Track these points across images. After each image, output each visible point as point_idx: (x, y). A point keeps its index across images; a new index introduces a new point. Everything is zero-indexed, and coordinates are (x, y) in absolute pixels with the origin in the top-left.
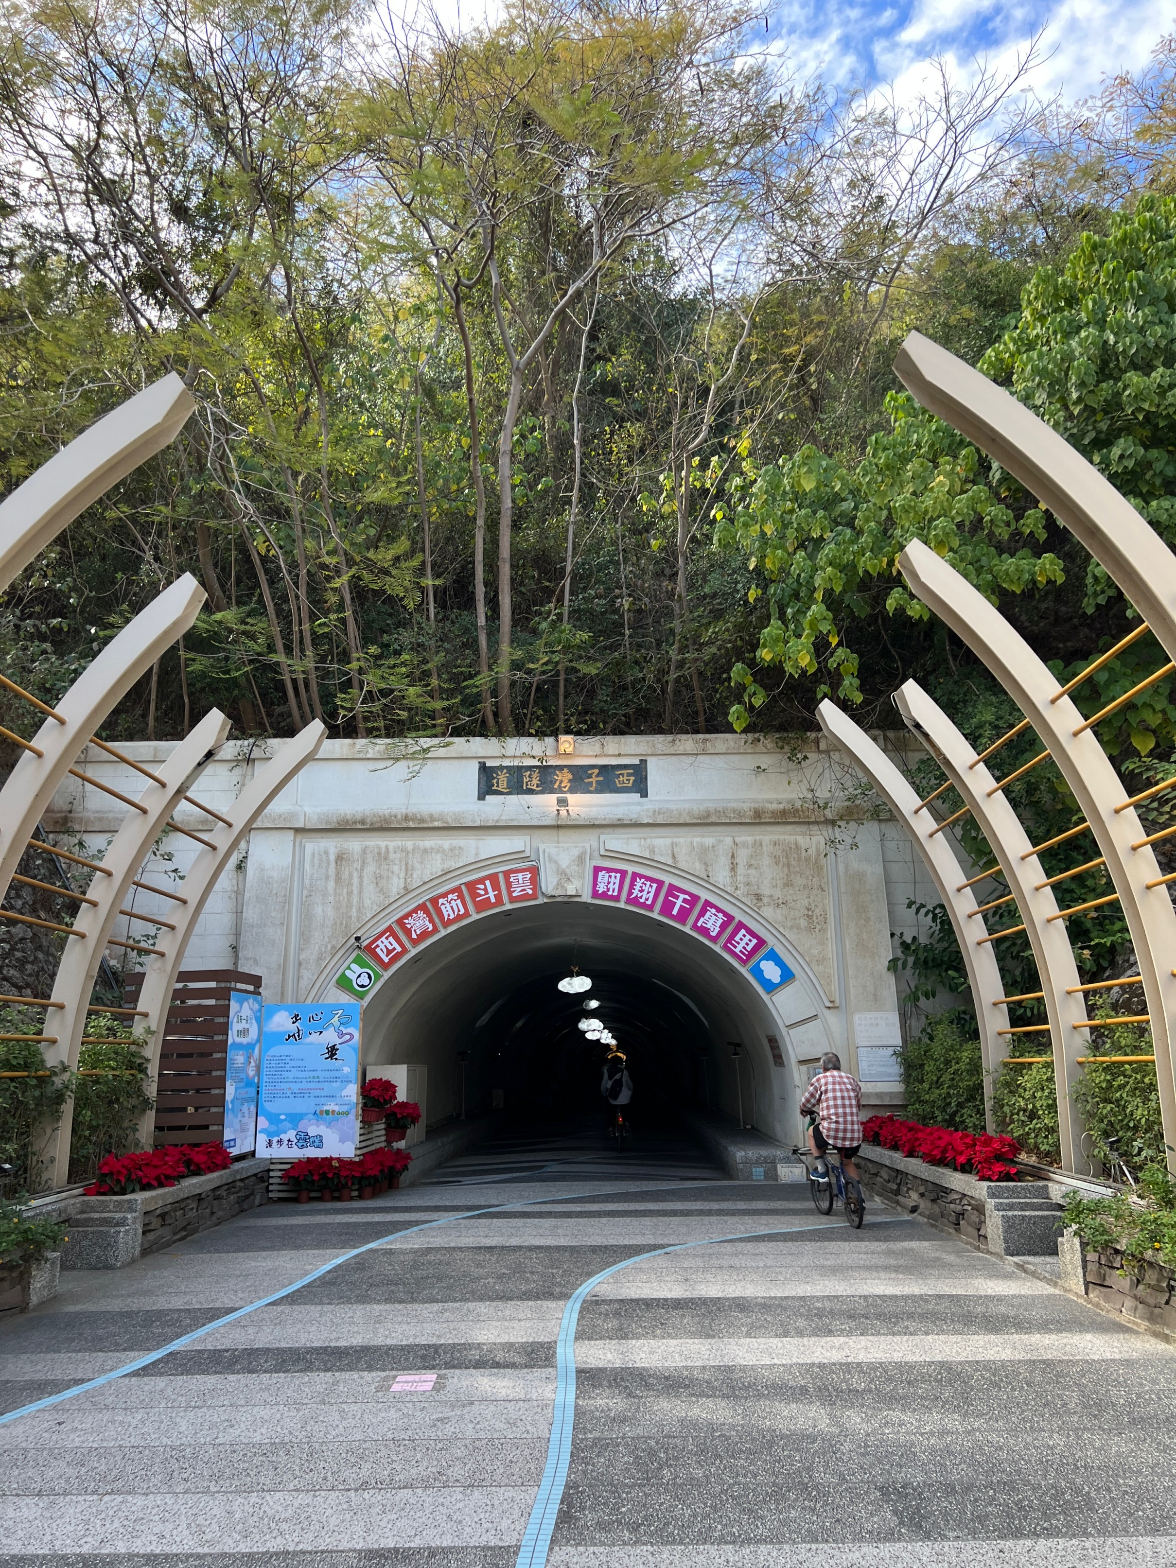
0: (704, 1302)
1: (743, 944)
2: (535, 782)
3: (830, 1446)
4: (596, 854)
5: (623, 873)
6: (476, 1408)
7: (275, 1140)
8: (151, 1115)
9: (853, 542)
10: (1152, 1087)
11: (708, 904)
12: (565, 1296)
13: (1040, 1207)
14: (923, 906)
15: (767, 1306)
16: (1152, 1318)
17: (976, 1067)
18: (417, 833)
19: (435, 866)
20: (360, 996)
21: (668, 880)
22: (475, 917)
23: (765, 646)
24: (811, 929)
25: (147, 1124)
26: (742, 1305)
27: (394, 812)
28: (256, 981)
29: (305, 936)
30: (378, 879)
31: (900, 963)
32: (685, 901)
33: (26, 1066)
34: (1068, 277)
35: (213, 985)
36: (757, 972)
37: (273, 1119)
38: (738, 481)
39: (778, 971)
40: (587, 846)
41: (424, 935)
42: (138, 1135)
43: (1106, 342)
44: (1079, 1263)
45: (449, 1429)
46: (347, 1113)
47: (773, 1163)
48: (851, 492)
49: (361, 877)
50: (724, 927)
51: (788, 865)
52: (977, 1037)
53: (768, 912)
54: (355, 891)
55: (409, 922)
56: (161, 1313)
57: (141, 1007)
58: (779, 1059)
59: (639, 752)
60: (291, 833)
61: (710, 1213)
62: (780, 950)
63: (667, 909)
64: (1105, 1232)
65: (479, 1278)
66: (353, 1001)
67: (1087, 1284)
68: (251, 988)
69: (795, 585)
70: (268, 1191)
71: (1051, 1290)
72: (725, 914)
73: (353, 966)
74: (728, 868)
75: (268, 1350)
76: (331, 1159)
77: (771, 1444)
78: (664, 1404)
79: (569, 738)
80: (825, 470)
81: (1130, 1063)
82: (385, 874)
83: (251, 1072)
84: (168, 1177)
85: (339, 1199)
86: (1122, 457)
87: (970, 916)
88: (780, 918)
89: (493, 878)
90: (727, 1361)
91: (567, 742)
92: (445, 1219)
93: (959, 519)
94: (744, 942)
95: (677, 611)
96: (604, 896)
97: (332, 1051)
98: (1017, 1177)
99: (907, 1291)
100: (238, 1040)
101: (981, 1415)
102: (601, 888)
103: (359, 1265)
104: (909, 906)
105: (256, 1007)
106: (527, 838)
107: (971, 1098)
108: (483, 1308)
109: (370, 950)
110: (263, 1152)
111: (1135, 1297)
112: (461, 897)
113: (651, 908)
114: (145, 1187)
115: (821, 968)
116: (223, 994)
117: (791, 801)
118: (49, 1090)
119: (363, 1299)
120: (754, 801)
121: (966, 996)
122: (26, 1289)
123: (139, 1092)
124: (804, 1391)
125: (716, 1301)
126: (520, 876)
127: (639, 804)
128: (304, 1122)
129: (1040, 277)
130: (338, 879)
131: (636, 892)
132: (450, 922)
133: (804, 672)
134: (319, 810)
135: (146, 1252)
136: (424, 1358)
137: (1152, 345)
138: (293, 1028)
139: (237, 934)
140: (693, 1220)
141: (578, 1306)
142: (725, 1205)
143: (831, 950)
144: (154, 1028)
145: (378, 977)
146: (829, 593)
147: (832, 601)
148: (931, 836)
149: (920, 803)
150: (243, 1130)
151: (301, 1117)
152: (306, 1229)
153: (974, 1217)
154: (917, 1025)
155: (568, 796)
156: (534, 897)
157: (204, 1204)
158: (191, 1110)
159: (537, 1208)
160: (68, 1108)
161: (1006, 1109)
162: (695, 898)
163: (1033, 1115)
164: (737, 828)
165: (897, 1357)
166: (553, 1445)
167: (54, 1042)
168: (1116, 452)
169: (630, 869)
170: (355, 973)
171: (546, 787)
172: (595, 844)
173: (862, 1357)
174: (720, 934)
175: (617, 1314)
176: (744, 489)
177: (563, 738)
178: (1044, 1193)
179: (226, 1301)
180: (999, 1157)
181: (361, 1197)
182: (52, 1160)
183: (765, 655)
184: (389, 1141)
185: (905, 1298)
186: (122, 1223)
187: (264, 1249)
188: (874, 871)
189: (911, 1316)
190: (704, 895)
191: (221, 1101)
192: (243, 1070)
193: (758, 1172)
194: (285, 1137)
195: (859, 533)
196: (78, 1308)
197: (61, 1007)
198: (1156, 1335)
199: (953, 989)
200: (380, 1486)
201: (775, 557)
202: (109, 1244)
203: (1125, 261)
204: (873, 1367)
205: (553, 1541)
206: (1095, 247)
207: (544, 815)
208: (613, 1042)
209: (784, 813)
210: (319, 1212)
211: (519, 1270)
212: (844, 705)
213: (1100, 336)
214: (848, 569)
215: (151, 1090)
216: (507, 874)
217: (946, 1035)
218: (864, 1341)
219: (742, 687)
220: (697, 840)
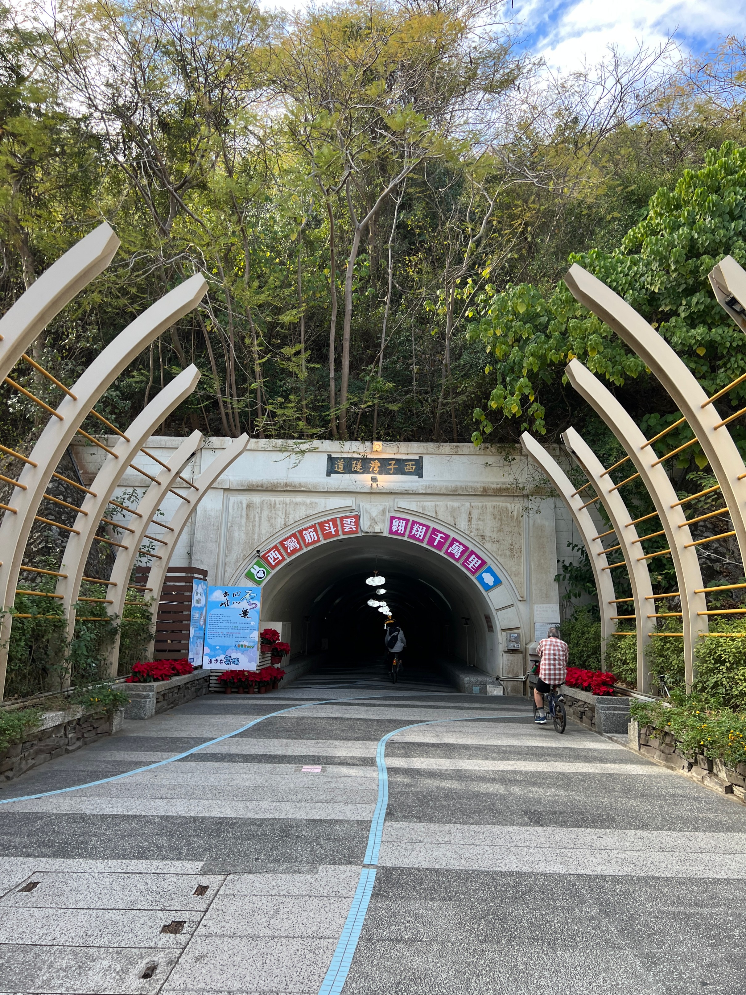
0: (447, 745)
1: (473, 563)
2: (359, 467)
3: (503, 798)
4: (392, 509)
5: (407, 521)
6: (343, 779)
7: (213, 659)
8: (153, 642)
9: (545, 343)
10: (682, 650)
11: (454, 540)
12: (378, 740)
13: (623, 709)
14: (576, 546)
15: (478, 748)
16: (667, 760)
17: (598, 636)
18: (291, 494)
19: (302, 512)
20: (259, 583)
21: (432, 525)
22: (323, 542)
23: (493, 400)
24: (512, 556)
25: (151, 647)
26: (466, 747)
27: (279, 481)
28: (204, 573)
29: (228, 548)
30: (270, 518)
31: (561, 577)
32: (441, 537)
33: (100, 616)
34: (676, 193)
35: (183, 575)
36: (481, 580)
37: (212, 648)
38: (482, 297)
39: (492, 579)
40: (387, 504)
41: (295, 551)
42: (147, 653)
43: (692, 237)
44: (637, 735)
45: (333, 785)
46: (253, 647)
47: (485, 685)
48: (546, 311)
49: (260, 517)
50: (463, 553)
51: (501, 520)
52: (599, 620)
53: (488, 546)
54: (257, 525)
55: (287, 543)
56: (178, 739)
57: (148, 586)
58: (491, 628)
59: (418, 452)
60: (222, 491)
61: (449, 708)
62: (494, 568)
63: (431, 541)
64: (647, 718)
65: (332, 731)
66: (254, 586)
67: (640, 745)
68: (202, 577)
69: (512, 364)
70: (209, 687)
71: (622, 748)
72: (464, 546)
73: (255, 566)
74: (467, 520)
75: (238, 755)
76: (244, 671)
77: (477, 796)
78: (429, 781)
79: (380, 443)
80: (533, 297)
81: (673, 637)
82: (274, 516)
83: (202, 623)
84: (166, 675)
85: (247, 693)
86: (697, 303)
87: (599, 555)
88: (495, 549)
89: (334, 521)
90: (458, 768)
91: (378, 445)
92: (308, 704)
93: (604, 335)
94: (474, 562)
95: (444, 372)
96: (396, 533)
97: (245, 613)
98: (614, 694)
99: (549, 745)
100: (196, 605)
101: (573, 791)
102: (394, 529)
103: (270, 722)
104: (568, 546)
105: (205, 587)
106: (354, 499)
107: (595, 653)
108: (337, 743)
109: (265, 558)
110: (207, 666)
111: (660, 750)
112: (316, 530)
113: (422, 541)
114: (156, 680)
115: (517, 579)
116: (190, 580)
117: (504, 483)
118: (109, 628)
119: (277, 737)
120: (483, 482)
121: (595, 597)
122: (111, 724)
123: (147, 631)
124: (493, 780)
125: (452, 745)
126: (349, 520)
127: (417, 482)
128: (230, 650)
129: (659, 194)
130: (248, 517)
131: (414, 532)
132: (309, 544)
133: (514, 415)
134: (237, 478)
135: (157, 713)
136: (313, 760)
137: (718, 241)
138: (224, 600)
139: (191, 546)
140: (441, 710)
141: (384, 744)
142: (457, 705)
143: (523, 568)
144: (155, 597)
145: (269, 573)
146: (530, 371)
147: (531, 376)
148: (580, 509)
149: (575, 491)
150: (197, 654)
151: (227, 648)
152: (236, 706)
153: (589, 714)
154: (569, 612)
155: (378, 476)
156: (356, 532)
157: (181, 691)
158: (169, 641)
159: (356, 701)
160: (118, 637)
161: (612, 659)
162: (447, 537)
163: (625, 663)
164: (472, 498)
165: (539, 769)
166: (380, 793)
167: (111, 603)
168: (694, 300)
169: (411, 518)
170: (257, 571)
171: (365, 470)
172: (392, 504)
173: (522, 769)
174: (460, 557)
175: (404, 748)
176: (486, 301)
177: (376, 443)
178: (626, 702)
179: (208, 735)
180: (605, 683)
181: (259, 692)
182: (111, 664)
183: (493, 405)
184: (273, 663)
185: (547, 748)
186: (147, 697)
187: (217, 714)
188: (549, 524)
189: (549, 755)
190: (452, 535)
191: (187, 637)
192: (198, 621)
193: (476, 689)
194: (219, 658)
195: (548, 337)
196: (135, 735)
197: (115, 585)
198: (668, 767)
199: (590, 593)
200: (306, 801)
201: (501, 349)
202: (142, 707)
203: (708, 187)
204: (527, 773)
205: (385, 820)
206: (692, 178)
207: (364, 486)
208: (390, 614)
209: (500, 490)
210: (239, 699)
211: (352, 728)
212: (535, 435)
213: (690, 233)
214: (542, 358)
215: (153, 630)
216: (342, 519)
217: (585, 618)
218: (524, 763)
219: (478, 422)
220: (449, 504)
